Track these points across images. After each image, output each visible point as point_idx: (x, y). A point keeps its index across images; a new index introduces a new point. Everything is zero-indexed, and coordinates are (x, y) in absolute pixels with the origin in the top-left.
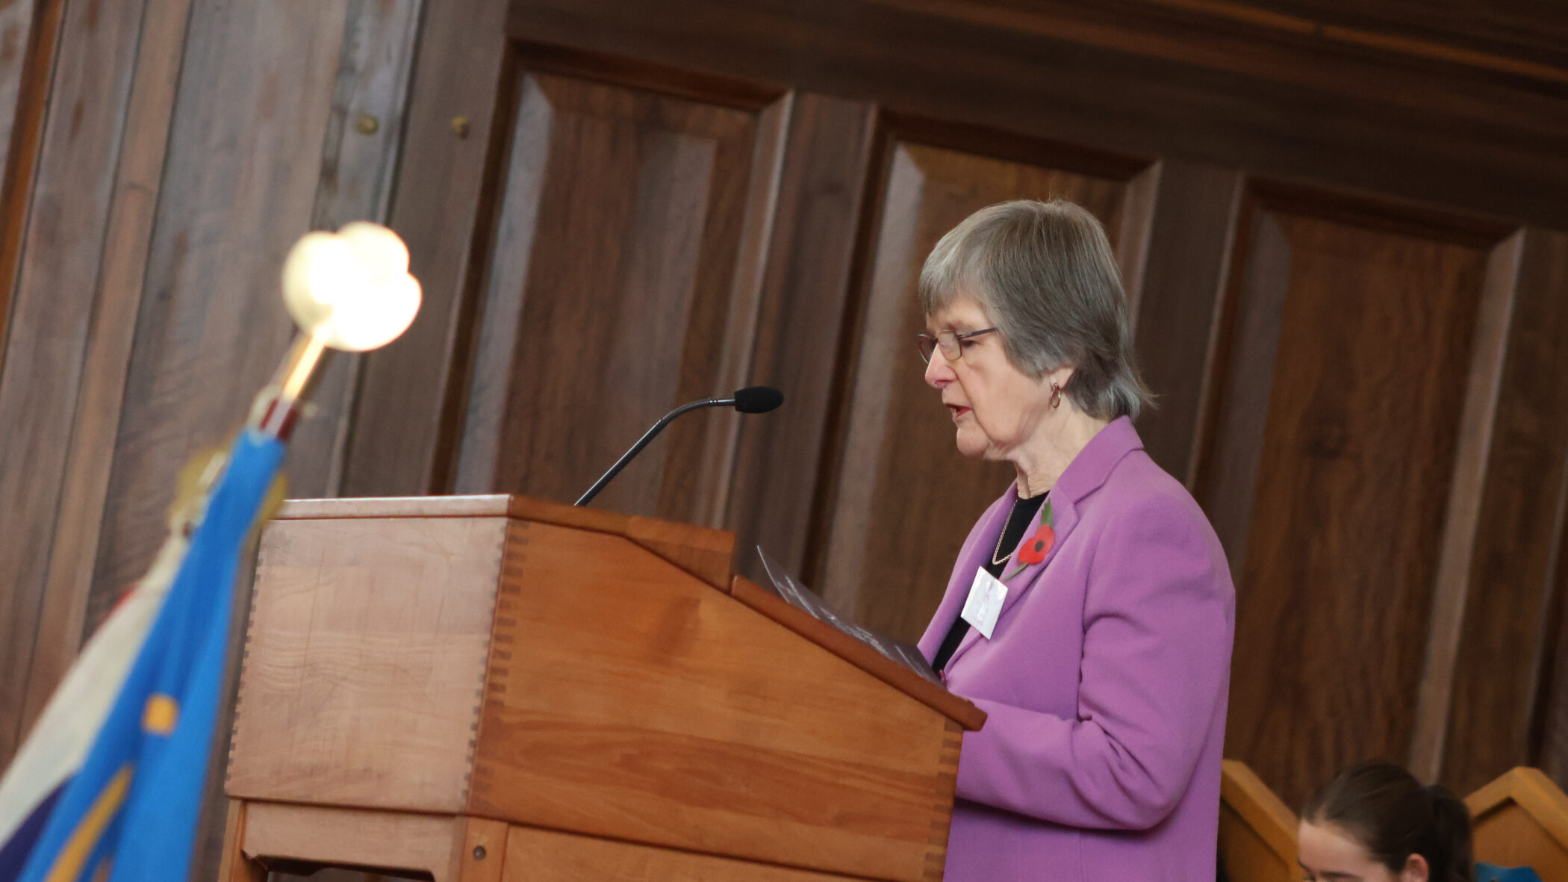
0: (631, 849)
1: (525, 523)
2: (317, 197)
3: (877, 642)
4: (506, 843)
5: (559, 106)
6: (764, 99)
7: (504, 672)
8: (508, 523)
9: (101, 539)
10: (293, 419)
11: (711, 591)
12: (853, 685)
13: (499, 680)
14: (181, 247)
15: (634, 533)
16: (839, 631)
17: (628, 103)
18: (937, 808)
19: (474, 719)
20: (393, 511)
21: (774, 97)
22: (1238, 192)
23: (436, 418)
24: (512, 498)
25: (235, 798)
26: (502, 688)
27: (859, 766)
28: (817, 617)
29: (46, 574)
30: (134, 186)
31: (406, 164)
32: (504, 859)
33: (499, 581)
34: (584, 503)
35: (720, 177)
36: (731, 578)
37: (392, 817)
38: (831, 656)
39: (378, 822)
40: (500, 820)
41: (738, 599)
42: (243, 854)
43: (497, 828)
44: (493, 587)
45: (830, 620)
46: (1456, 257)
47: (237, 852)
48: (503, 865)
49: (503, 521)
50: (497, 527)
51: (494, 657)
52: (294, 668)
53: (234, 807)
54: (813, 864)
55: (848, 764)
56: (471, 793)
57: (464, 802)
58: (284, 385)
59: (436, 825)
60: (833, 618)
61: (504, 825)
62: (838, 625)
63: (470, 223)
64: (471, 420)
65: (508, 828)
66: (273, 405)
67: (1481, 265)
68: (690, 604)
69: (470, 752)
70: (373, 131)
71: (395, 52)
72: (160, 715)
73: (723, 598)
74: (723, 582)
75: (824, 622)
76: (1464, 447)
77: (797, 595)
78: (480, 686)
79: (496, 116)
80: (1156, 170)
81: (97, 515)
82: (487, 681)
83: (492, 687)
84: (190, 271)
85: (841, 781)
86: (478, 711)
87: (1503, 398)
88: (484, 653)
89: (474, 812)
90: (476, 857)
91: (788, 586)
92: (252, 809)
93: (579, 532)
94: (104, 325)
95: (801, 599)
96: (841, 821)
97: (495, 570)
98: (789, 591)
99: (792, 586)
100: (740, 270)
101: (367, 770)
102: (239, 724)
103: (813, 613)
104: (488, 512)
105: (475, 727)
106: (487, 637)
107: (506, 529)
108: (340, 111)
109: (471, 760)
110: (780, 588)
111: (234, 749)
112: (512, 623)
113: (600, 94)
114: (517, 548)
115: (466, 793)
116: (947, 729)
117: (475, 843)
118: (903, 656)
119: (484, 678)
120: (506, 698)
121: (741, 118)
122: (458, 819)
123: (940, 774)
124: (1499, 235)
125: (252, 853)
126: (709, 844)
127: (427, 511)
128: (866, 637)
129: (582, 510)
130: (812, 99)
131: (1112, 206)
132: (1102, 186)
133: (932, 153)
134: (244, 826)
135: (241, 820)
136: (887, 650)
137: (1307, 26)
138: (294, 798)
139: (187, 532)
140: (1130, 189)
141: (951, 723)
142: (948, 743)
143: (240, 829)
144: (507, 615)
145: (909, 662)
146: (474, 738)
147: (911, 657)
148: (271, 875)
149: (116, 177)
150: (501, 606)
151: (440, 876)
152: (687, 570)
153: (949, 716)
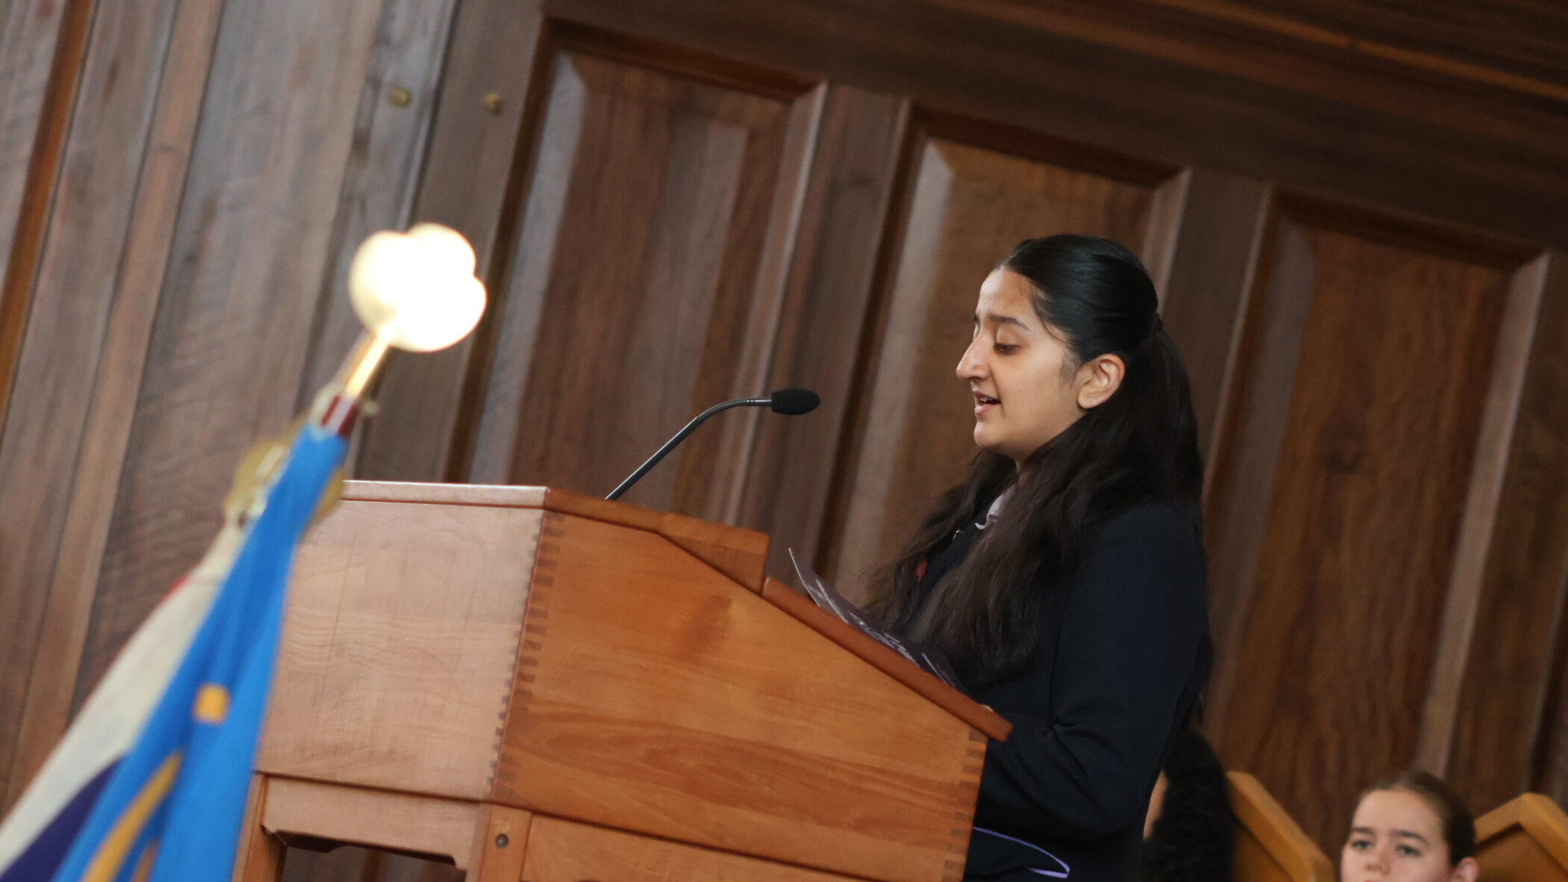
0: (653, 843)
1: (560, 515)
2: (347, 168)
3: (905, 650)
4: (528, 832)
5: (593, 87)
6: (795, 89)
7: (534, 663)
8: (544, 515)
9: (118, 496)
11: (743, 591)
13: (529, 670)
14: (209, 211)
15: (669, 531)
16: (867, 636)
17: (663, 88)
18: (959, 815)
19: (503, 708)
20: (428, 496)
21: (806, 88)
22: (1266, 203)
23: (457, 393)
24: (549, 491)
25: (260, 772)
26: (531, 679)
27: (881, 771)
28: (845, 621)
29: (62, 531)
30: (165, 148)
31: (438, 137)
32: (526, 846)
33: (532, 572)
34: (614, 498)
35: (750, 163)
36: (763, 579)
37: (415, 801)
38: (859, 661)
40: (524, 808)
41: (769, 600)
42: (263, 829)
43: (522, 816)
44: (526, 578)
45: (858, 625)
46: (1479, 278)
47: (257, 827)
48: (524, 856)
49: (539, 513)
50: (533, 519)
51: (525, 647)
52: (323, 646)
53: (256, 782)
54: (832, 866)
55: (873, 769)
56: (496, 781)
57: (489, 790)
58: (346, 382)
59: (458, 810)
60: (862, 623)
61: (528, 814)
62: (867, 630)
64: (491, 397)
65: (532, 818)
66: (335, 402)
67: (1504, 288)
68: (724, 603)
69: (498, 740)
70: (407, 103)
71: (432, 25)
72: (211, 704)
73: (754, 599)
74: (755, 583)
75: (854, 626)
76: (1480, 468)
77: (827, 599)
78: (509, 675)
79: (529, 95)
80: (1185, 178)
81: (114, 475)
82: (517, 670)
83: (522, 677)
84: (218, 235)
85: (864, 786)
86: (506, 700)
87: (1521, 421)
88: (515, 643)
89: (499, 800)
90: (498, 845)
91: (819, 589)
92: (274, 785)
93: (613, 528)
94: (131, 283)
95: (830, 603)
96: (863, 825)
97: (529, 561)
98: (820, 595)
99: (823, 590)
100: (766, 259)
101: (391, 752)
103: (842, 617)
104: (525, 504)
105: (502, 716)
106: (518, 627)
107: (542, 521)
108: (374, 82)
109: (497, 748)
110: (811, 591)
112: (544, 615)
113: (634, 78)
114: (552, 541)
115: (491, 780)
116: (971, 738)
117: (498, 831)
118: (930, 664)
119: (514, 667)
120: (534, 688)
121: (774, 107)
122: (482, 806)
123: (963, 784)
124: (1526, 257)
125: (272, 828)
126: (730, 842)
127: (462, 498)
129: (613, 505)
130: (844, 92)
131: (1139, 211)
132: (1129, 193)
133: (961, 150)
134: (264, 802)
135: (262, 796)
136: (914, 658)
137: (1341, 41)
138: (317, 776)
139: (242, 521)
140: (1158, 195)
141: (976, 733)
142: (971, 752)
143: (261, 804)
144: (539, 606)
145: (935, 671)
146: (501, 726)
147: (938, 666)
148: (290, 851)
149: (148, 138)
150: (534, 597)
151: (461, 862)
152: (719, 569)
153: (974, 726)
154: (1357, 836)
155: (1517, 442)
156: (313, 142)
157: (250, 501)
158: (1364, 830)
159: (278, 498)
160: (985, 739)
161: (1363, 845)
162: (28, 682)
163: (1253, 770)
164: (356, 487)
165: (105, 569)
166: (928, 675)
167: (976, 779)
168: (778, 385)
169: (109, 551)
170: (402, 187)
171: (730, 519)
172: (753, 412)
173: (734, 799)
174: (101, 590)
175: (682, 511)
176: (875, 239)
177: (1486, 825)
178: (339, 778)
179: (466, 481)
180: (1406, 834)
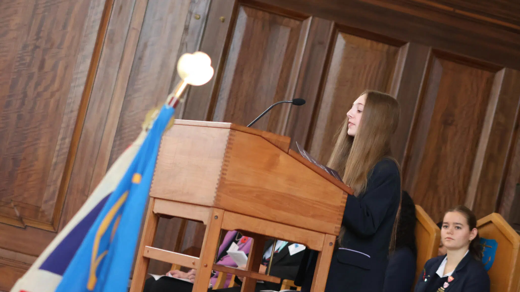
0: (257, 220)
1: (234, 131)
2: (183, 36)
3: (326, 170)
4: (223, 215)
5: (249, 16)
6: (303, 18)
7: (226, 170)
8: (230, 131)
10: (177, 102)
11: (283, 152)
12: (319, 180)
13: (225, 172)
14: (145, 46)
15: (263, 136)
16: (316, 165)
17: (267, 16)
18: (339, 215)
19: (217, 182)
20: (200, 125)
21: (307, 18)
22: (429, 52)
23: (210, 97)
24: (232, 124)
25: (152, 197)
26: (226, 174)
27: (319, 202)
28: (311, 161)
29: (104, 130)
30: (134, 29)
31: (207, 28)
32: (223, 219)
33: (227, 146)
34: (249, 126)
35: (291, 38)
36: (289, 150)
37: (194, 206)
39: (190, 207)
40: (222, 209)
41: (291, 156)
42: (153, 212)
43: (222, 211)
44: (225, 147)
45: (314, 163)
46: (487, 74)
47: (152, 212)
48: (222, 222)
49: (229, 130)
50: (227, 132)
51: (224, 166)
52: (171, 164)
53: (151, 199)
54: (305, 227)
55: (316, 201)
56: (215, 201)
57: (213, 204)
58: (175, 94)
59: (205, 209)
60: (315, 162)
61: (223, 211)
62: (316, 164)
63: (223, 45)
64: (219, 98)
65: (224, 211)
66: (173, 98)
67: (493, 77)
68: (278, 156)
69: (216, 190)
70: (199, 18)
72: (137, 179)
73: (286, 155)
74: (286, 150)
75: (313, 163)
77: (306, 155)
78: (220, 173)
79: (232, 18)
80: (408, 45)
81: (118, 115)
83: (223, 174)
84: (148, 52)
85: (314, 206)
86: (219, 180)
87: (496, 113)
88: (221, 164)
89: (216, 207)
90: (215, 219)
91: (303, 152)
92: (156, 200)
93: (249, 134)
94: (124, 65)
95: (307, 157)
96: (313, 216)
97: (226, 143)
98: (304, 154)
99: (305, 153)
101: (188, 193)
102: (155, 178)
103: (310, 160)
104: (226, 127)
105: (217, 184)
106: (222, 160)
107: (230, 132)
108: (190, 13)
109: (216, 192)
111: (153, 184)
112: (229, 157)
113: (260, 13)
114: (232, 137)
115: (214, 201)
116: (343, 194)
117: (215, 215)
118: (333, 174)
119: (221, 171)
120: (227, 177)
121: (298, 23)
122: (211, 208)
123: (341, 206)
124: (499, 69)
125: (156, 212)
126: (278, 220)
127: (209, 125)
128: (323, 168)
129: (249, 128)
130: (317, 19)
131: (395, 53)
132: (393, 48)
133: (348, 36)
134: (154, 205)
135: (153, 203)
136: (329, 172)
137: (451, 9)
138: (168, 198)
139: (147, 130)
140: (401, 49)
141: (344, 192)
142: (343, 198)
143: (153, 205)
144: (228, 155)
145: (334, 176)
146: (217, 187)
147: (335, 174)
148: (161, 218)
149: (129, 26)
150: (227, 152)
151: (205, 223)
152: (277, 147)
153: (344, 191)
154: (444, 225)
155: (495, 118)
156: (174, 28)
157: (149, 125)
158: (446, 223)
159: (156, 124)
160: (347, 194)
161: (446, 227)
162: (93, 171)
163: (421, 205)
164: (179, 121)
165: (115, 141)
166: (332, 176)
167: (344, 205)
168: (297, 97)
169: (116, 136)
170: (197, 41)
171: (283, 133)
172: (290, 104)
173: (279, 208)
174: (113, 147)
175: (270, 131)
176: (324, 59)
177: (480, 222)
178: (174, 199)
179: (212, 121)
180: (457, 224)
